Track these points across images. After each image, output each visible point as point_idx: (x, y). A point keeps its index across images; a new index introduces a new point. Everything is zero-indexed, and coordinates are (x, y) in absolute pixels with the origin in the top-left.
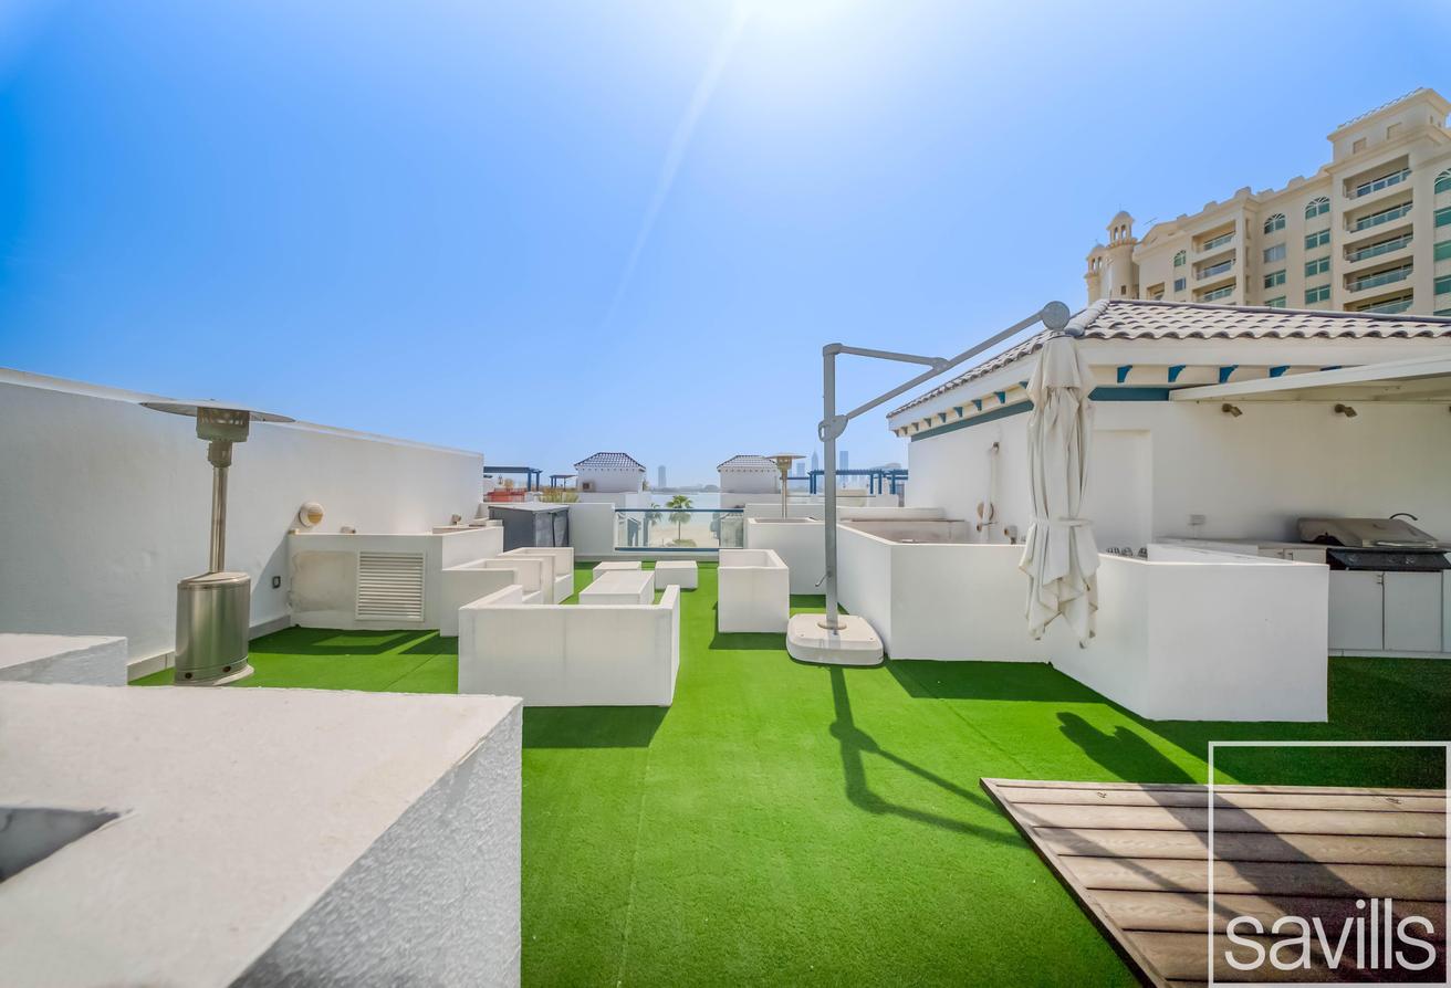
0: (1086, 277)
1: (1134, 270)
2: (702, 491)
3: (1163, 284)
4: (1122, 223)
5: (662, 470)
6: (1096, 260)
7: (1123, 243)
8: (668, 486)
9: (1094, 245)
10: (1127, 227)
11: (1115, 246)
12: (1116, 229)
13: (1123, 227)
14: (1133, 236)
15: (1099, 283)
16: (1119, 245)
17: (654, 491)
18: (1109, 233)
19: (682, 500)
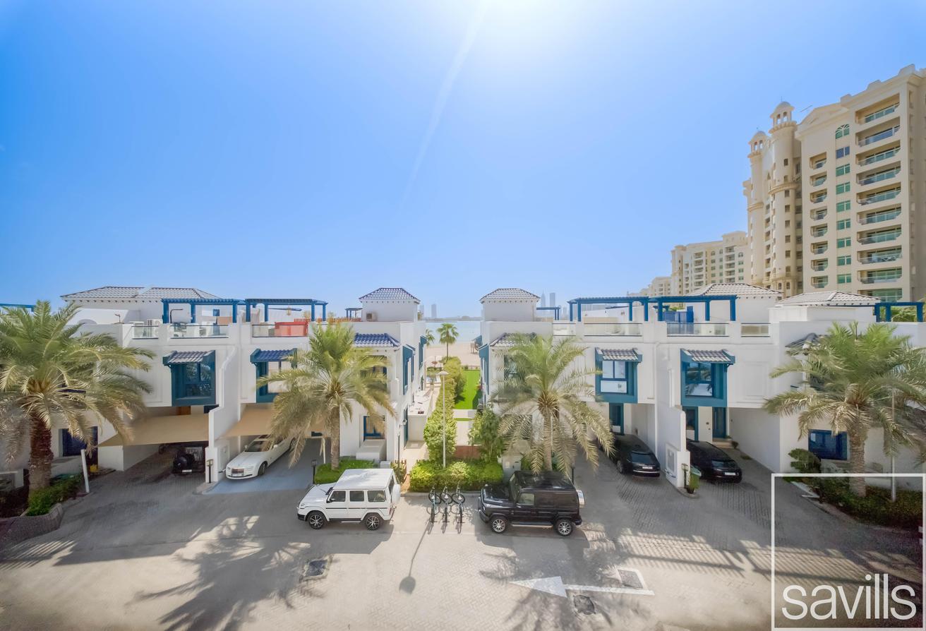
0: (748, 157)
1: (795, 146)
2: (460, 320)
3: (825, 153)
4: (783, 110)
5: (434, 307)
6: (758, 143)
7: (785, 126)
8: (438, 316)
9: (755, 132)
10: (788, 114)
11: (778, 129)
12: (779, 116)
13: (785, 114)
14: (793, 119)
15: (761, 160)
16: (781, 127)
17: (428, 320)
18: (772, 120)
19: (449, 327)
